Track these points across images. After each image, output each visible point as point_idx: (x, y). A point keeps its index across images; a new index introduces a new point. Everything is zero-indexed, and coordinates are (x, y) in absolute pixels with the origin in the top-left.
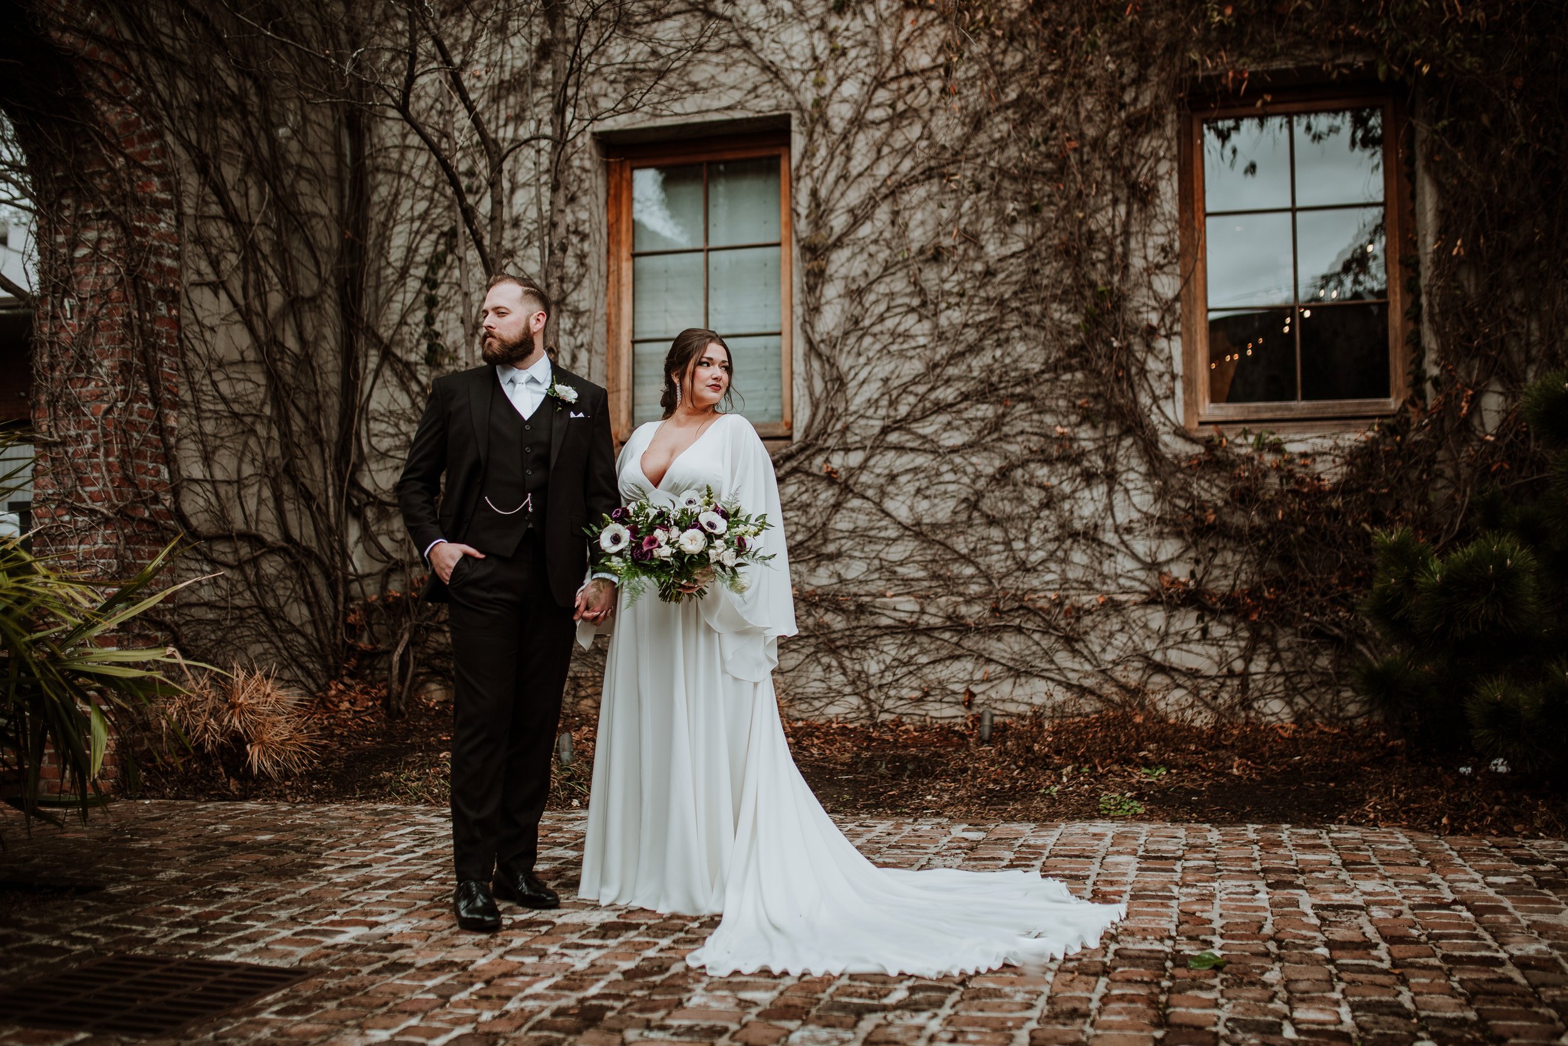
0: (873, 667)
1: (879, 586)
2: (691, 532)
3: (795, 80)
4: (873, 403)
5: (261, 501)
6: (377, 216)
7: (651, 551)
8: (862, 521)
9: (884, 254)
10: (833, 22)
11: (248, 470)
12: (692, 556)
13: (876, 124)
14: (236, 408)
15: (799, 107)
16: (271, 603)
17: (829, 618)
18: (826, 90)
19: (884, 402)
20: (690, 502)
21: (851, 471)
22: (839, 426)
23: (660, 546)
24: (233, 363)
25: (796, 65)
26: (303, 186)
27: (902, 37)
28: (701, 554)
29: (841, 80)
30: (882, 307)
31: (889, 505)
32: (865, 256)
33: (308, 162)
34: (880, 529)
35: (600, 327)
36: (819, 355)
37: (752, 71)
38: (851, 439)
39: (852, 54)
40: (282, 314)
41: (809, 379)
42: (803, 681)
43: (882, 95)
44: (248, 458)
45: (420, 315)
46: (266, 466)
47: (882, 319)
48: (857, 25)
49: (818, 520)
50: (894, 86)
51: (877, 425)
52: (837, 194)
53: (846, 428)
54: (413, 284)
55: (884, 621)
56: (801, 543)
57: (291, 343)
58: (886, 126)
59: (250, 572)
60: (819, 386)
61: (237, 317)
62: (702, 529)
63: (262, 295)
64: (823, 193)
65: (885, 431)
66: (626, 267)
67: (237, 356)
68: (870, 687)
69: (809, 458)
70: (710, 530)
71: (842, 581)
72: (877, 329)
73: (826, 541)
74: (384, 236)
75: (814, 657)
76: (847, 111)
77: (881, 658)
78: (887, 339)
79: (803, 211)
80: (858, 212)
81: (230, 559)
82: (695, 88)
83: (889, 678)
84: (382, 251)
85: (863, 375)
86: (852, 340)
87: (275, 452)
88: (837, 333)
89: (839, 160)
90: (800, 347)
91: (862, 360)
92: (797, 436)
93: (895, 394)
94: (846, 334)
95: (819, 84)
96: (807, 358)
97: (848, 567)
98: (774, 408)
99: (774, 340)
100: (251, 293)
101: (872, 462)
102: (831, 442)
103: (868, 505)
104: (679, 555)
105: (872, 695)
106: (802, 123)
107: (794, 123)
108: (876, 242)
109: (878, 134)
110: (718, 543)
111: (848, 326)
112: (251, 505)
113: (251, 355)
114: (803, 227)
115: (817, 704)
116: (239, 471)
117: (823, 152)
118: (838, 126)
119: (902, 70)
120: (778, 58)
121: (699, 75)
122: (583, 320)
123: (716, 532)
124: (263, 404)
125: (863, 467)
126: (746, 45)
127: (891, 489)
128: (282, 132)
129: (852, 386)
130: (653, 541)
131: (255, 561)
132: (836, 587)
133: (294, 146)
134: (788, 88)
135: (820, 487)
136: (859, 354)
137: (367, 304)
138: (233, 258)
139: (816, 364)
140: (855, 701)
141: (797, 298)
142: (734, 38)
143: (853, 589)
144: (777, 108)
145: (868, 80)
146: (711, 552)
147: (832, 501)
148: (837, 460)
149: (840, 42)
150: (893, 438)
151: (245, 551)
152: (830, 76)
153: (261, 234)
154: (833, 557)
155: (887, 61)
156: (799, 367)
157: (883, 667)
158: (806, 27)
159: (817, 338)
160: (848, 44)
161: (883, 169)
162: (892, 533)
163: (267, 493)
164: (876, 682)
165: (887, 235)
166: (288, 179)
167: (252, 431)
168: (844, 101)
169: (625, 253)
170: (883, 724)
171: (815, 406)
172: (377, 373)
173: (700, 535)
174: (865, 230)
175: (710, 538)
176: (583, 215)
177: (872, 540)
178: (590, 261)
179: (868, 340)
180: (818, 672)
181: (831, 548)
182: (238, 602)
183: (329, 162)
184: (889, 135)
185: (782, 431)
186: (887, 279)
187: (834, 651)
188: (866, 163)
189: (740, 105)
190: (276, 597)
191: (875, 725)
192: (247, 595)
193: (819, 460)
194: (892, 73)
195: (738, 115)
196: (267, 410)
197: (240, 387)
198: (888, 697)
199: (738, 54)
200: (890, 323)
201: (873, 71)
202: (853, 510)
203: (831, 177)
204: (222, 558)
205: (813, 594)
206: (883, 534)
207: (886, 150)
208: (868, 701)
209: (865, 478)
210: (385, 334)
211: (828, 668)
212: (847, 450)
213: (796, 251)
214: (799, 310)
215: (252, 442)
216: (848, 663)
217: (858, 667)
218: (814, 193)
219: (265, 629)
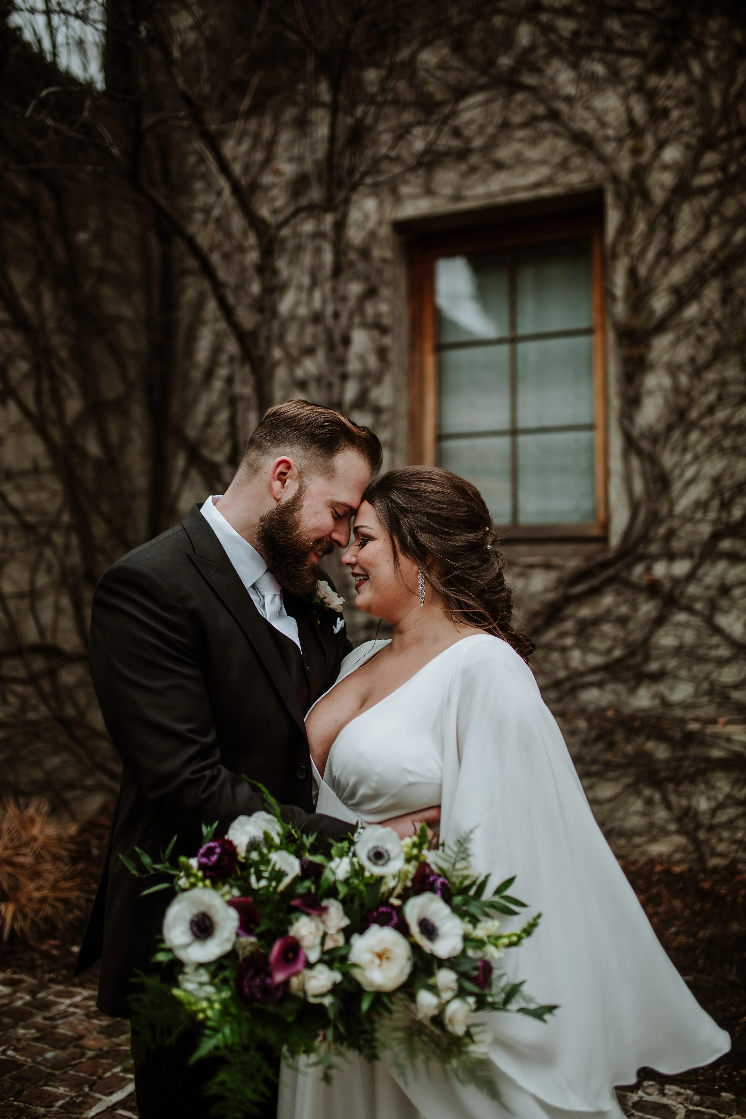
0: (703, 805)
1: (708, 711)
3: (609, 148)
4: (702, 505)
5: (58, 611)
6: (184, 316)
8: (689, 637)
9: (713, 338)
10: (653, 81)
11: (42, 580)
13: (704, 191)
14: (30, 518)
15: (615, 179)
16: (70, 711)
17: (650, 745)
18: (645, 158)
19: (715, 504)
21: (676, 581)
22: (662, 530)
24: (24, 473)
25: (610, 132)
26: (107, 291)
27: (734, 90)
29: (661, 145)
30: (711, 397)
31: (723, 621)
32: (692, 339)
33: (112, 267)
34: (710, 647)
35: (403, 425)
36: (640, 452)
37: (562, 145)
38: (677, 545)
39: (675, 114)
40: (82, 420)
41: (628, 479)
42: (620, 814)
43: (710, 158)
44: (43, 567)
45: (223, 416)
46: (65, 573)
47: (711, 410)
48: (680, 81)
49: (637, 635)
50: (724, 147)
51: (706, 530)
52: (658, 272)
53: (671, 534)
54: (218, 385)
55: (717, 753)
56: (619, 661)
57: (93, 448)
58: (714, 194)
59: (46, 686)
60: (638, 486)
61: (28, 425)
63: (58, 402)
64: (643, 271)
65: (716, 536)
66: (430, 362)
67: (28, 465)
68: (699, 826)
69: (630, 567)
71: (665, 703)
72: (706, 421)
73: (647, 658)
74: (192, 338)
75: (633, 788)
76: (668, 179)
77: (713, 793)
78: (717, 433)
79: (619, 291)
80: (685, 292)
81: (22, 673)
82: (499, 166)
83: (722, 817)
84: (190, 352)
85: (690, 473)
86: (676, 435)
87: (75, 558)
88: (660, 427)
89: (660, 235)
90: (616, 443)
91: (689, 457)
92: (615, 540)
93: (727, 495)
94: (670, 428)
95: (637, 152)
96: (626, 455)
97: (672, 689)
98: (586, 505)
99: (584, 436)
100: (46, 399)
101: (701, 571)
102: (654, 548)
103: (696, 621)
105: (702, 835)
106: (618, 195)
107: (609, 199)
108: (704, 324)
109: (705, 202)
111: (674, 418)
112: (47, 615)
113: (45, 463)
114: (620, 310)
115: (637, 840)
116: (32, 582)
117: (641, 227)
118: (659, 196)
119: (734, 127)
120: (590, 126)
121: (503, 153)
122: (385, 417)
124: (60, 511)
125: (691, 577)
126: (554, 116)
127: (724, 603)
128: (82, 237)
129: (677, 486)
131: (51, 673)
132: (660, 710)
133: (95, 251)
134: (603, 159)
135: (641, 598)
136: (685, 450)
137: (176, 405)
138: (23, 366)
139: (635, 463)
140: (679, 840)
141: (614, 388)
142: (541, 110)
143: (678, 713)
144: (590, 180)
145: (693, 141)
147: (654, 614)
148: (660, 569)
149: (660, 102)
150: (726, 545)
151: (39, 664)
152: (649, 141)
153: (56, 340)
154: (658, 677)
155: (715, 119)
156: (616, 464)
157: (713, 804)
158: (621, 90)
159: (636, 432)
160: (670, 103)
161: (712, 241)
162: (724, 652)
163: (65, 602)
164: (705, 820)
165: (718, 315)
166: (88, 283)
167: (47, 541)
168: (666, 167)
169: (428, 345)
170: (715, 870)
171: (634, 507)
172: (185, 474)
174: (692, 311)
176: (384, 308)
177: (702, 660)
178: (393, 356)
179: (694, 436)
180: (638, 805)
181: (654, 666)
182: (32, 716)
183: (135, 267)
184: (719, 202)
185: (595, 531)
186: (718, 366)
187: (657, 784)
188: (691, 235)
189: (549, 181)
190: (76, 704)
191: (705, 871)
192: (43, 708)
193: (639, 570)
194: (722, 131)
195: (546, 191)
196: (66, 518)
197: (33, 497)
198: (721, 840)
199: (545, 126)
200: (721, 415)
201: (699, 131)
202: (679, 625)
203: (651, 254)
204: (13, 674)
205: (633, 717)
206: (714, 653)
207: (715, 220)
208: (697, 844)
209: (692, 589)
210: (192, 433)
211: (649, 802)
212: (671, 557)
213: (611, 337)
214: (616, 403)
215: (48, 553)
216: (673, 798)
217: (684, 802)
218: (632, 273)
219: (63, 739)
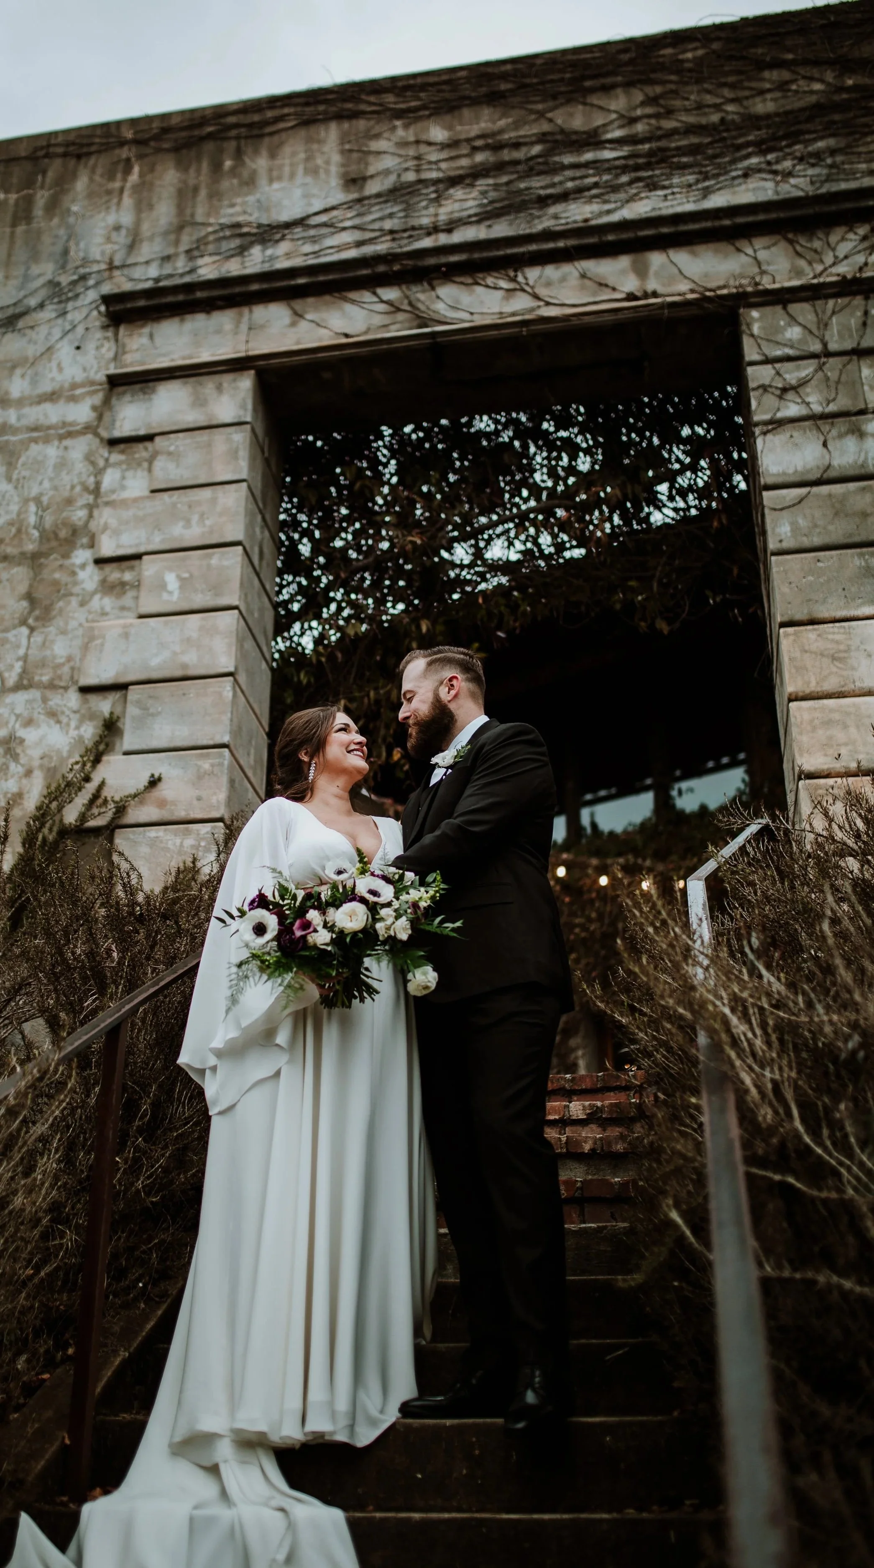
2: (347, 907)
7: (304, 937)
12: (355, 934)
20: (339, 873)
23: (315, 931)
28: (364, 931)
62: (363, 900)
70: (371, 898)
104: (340, 937)
110: (384, 912)
123: (382, 900)
130: (306, 925)
146: (379, 926)
173: (360, 909)
175: (373, 909)
